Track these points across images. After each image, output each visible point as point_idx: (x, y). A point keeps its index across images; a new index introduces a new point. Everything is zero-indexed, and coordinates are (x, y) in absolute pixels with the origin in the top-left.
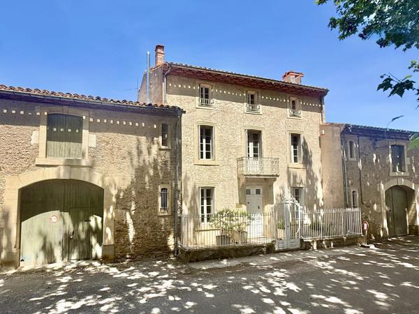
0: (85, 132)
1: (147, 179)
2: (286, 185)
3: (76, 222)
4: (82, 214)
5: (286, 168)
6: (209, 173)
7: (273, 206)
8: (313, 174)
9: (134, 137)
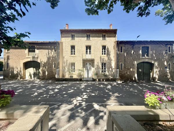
0: (36, 50)
1: (50, 60)
2: (100, 62)
3: (36, 70)
4: (37, 69)
5: (100, 57)
6: (73, 59)
7: (94, 68)
8: (111, 58)
9: (47, 50)
